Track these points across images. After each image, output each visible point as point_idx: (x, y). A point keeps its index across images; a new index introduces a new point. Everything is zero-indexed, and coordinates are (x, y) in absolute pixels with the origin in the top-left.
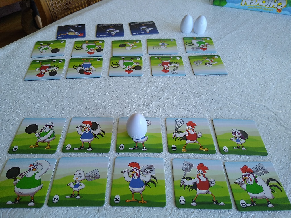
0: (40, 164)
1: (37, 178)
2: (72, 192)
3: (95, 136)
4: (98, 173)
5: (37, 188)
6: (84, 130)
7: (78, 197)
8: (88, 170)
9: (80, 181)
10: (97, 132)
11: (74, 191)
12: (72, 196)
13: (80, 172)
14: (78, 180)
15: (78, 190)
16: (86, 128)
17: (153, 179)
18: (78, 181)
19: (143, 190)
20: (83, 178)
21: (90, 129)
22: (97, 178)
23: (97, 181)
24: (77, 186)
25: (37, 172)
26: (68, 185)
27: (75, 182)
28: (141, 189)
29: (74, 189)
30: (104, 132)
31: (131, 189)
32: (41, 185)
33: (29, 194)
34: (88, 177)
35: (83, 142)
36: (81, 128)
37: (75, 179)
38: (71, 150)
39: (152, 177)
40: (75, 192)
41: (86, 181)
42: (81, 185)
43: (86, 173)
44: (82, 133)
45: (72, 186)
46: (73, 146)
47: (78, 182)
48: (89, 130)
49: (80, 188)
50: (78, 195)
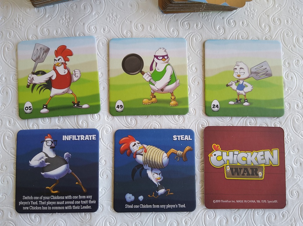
2: (236, 97)
4: (268, 68)
7: (246, 104)
8: (253, 63)
9: (244, 80)
11: (239, 94)
12: (237, 101)
13: (242, 65)
14: (241, 78)
15: (244, 94)
18: (242, 79)
20: (247, 75)
22: (270, 75)
23: (268, 79)
24: (241, 87)
26: (227, 86)
27: (238, 81)
29: (238, 91)
34: (254, 74)
37: (235, 75)
40: (241, 97)
41: (251, 79)
42: (246, 86)
43: (250, 67)
45: (234, 87)
47: (241, 82)
49: (246, 90)
50: (246, 100)
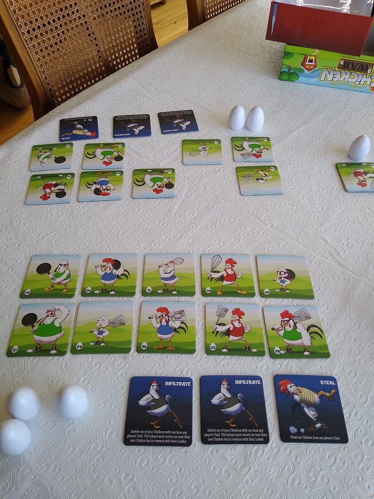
0: (58, 310)
1: (57, 324)
2: (96, 340)
3: (118, 277)
4: (123, 320)
5: (58, 336)
6: (105, 270)
7: (103, 344)
8: (112, 316)
9: (103, 328)
10: (120, 272)
11: (98, 338)
12: (96, 343)
13: (104, 318)
14: (102, 326)
15: (102, 337)
16: (107, 268)
17: (183, 325)
18: (102, 328)
19: (172, 337)
20: (106, 324)
21: (112, 268)
22: (122, 324)
23: (122, 327)
24: (101, 333)
25: (56, 318)
26: (91, 332)
27: (99, 329)
28: (170, 335)
29: (98, 335)
30: (128, 272)
31: (159, 335)
32: (63, 332)
33: (50, 342)
34: (112, 324)
35: (105, 285)
36: (101, 268)
37: (98, 325)
38: (92, 294)
39: (182, 323)
40: (99, 339)
41: (110, 327)
42: (105, 332)
43: (109, 319)
44: (103, 273)
45: (96, 333)
46: (94, 289)
47: (102, 329)
48: (110, 270)
49: (104, 334)
50: (103, 342)
